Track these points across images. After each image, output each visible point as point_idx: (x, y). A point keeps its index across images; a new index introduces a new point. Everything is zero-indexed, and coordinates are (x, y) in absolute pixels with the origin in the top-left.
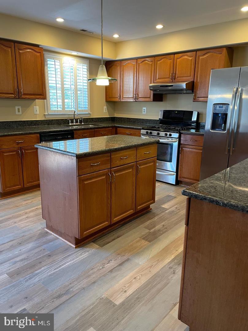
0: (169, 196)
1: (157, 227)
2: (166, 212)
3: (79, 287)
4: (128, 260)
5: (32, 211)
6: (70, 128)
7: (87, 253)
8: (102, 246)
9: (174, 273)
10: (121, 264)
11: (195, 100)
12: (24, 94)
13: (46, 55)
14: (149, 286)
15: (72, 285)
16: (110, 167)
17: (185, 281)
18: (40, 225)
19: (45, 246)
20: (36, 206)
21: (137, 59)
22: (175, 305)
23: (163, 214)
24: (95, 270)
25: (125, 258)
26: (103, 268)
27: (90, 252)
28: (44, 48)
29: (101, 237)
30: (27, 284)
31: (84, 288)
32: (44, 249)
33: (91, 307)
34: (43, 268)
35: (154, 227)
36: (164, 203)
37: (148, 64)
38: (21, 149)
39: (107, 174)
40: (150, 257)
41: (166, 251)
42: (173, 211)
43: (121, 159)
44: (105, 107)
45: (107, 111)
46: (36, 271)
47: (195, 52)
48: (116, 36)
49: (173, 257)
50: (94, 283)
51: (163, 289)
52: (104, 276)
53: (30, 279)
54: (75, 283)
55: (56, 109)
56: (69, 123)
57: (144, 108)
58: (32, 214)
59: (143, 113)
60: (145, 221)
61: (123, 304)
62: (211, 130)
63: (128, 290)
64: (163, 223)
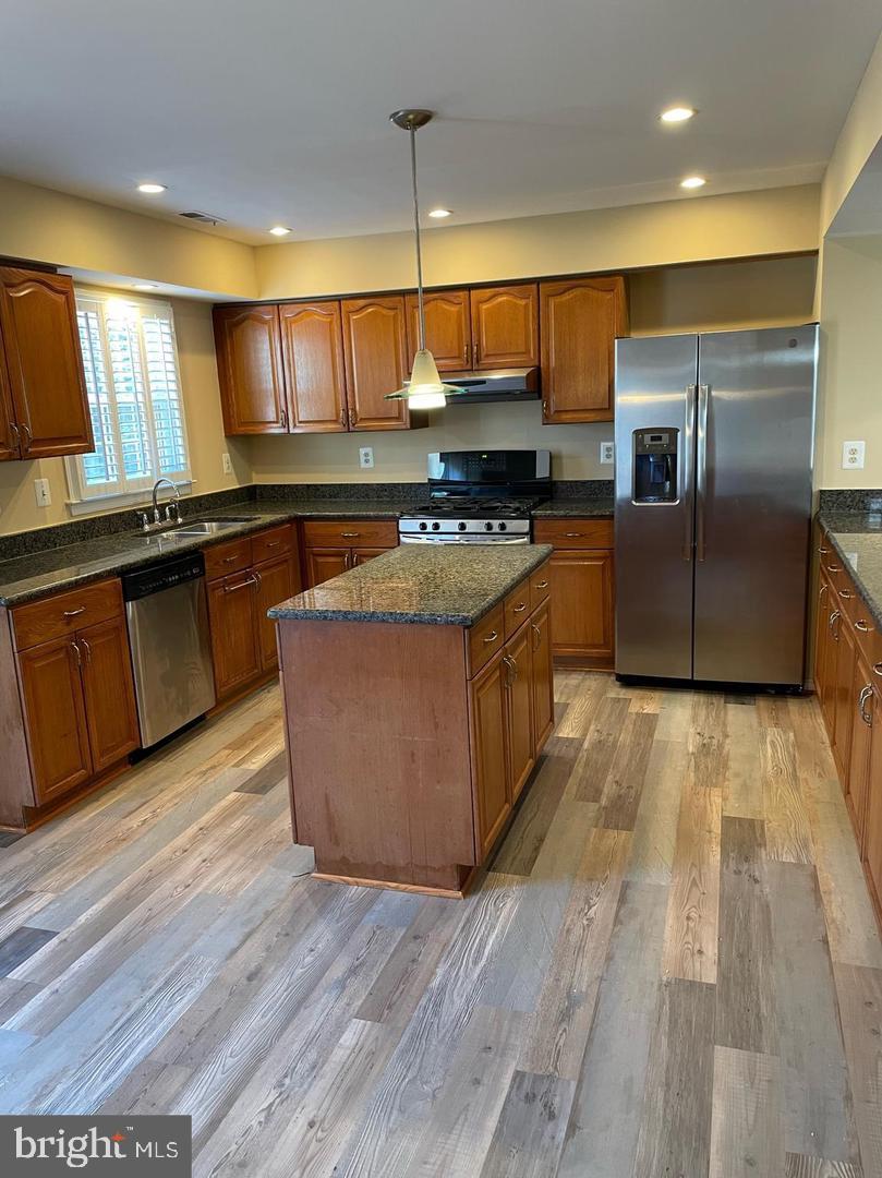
1: (607, 791)
3: (586, 978)
4: (626, 886)
7: (509, 901)
8: (525, 872)
9: (756, 881)
10: (623, 900)
11: (547, 420)
12: (37, 443)
14: (737, 925)
15: (565, 981)
16: (503, 641)
18: (281, 871)
19: (370, 917)
21: (339, 299)
24: (578, 931)
25: (615, 883)
26: (590, 920)
27: (513, 895)
30: (446, 1019)
31: (601, 979)
32: (379, 927)
33: (666, 1008)
34: (440, 971)
35: (598, 791)
37: (384, 316)
38: (76, 636)
40: (669, 863)
42: (600, 742)
44: (226, 456)
45: (231, 470)
46: (428, 982)
47: (534, 286)
48: (279, 232)
50: (610, 958)
51: (769, 920)
52: (615, 936)
53: (438, 1006)
54: (566, 974)
55: (104, 481)
56: (142, 526)
57: (362, 451)
59: (363, 465)
62: (634, 503)
63: (701, 944)
64: (610, 778)
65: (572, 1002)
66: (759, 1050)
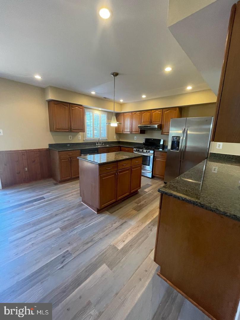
0: (148, 184)
1: (142, 203)
2: (147, 193)
3: (98, 237)
4: (125, 222)
5: (75, 191)
6: (97, 147)
7: (103, 217)
8: (112, 213)
9: (151, 231)
10: (122, 225)
11: (162, 134)
12: (74, 130)
13: (86, 110)
14: (137, 239)
15: (95, 236)
16: (116, 170)
17: (158, 240)
18: (79, 200)
19: (81, 212)
20: (77, 188)
21: (132, 112)
22: (152, 250)
23: (145, 195)
24: (107, 227)
25: (124, 221)
26: (112, 226)
27: (105, 216)
28: (85, 106)
29: (111, 208)
30: (70, 234)
31: (101, 239)
32: (80, 214)
33: (105, 250)
34: (79, 225)
35: (140, 202)
36: (146, 188)
37: (138, 115)
38: (70, 158)
39: (115, 174)
40: (138, 220)
41: (147, 217)
42: (150, 193)
43: (123, 165)
44: (115, 136)
45: (116, 138)
46: (75, 227)
47: (162, 109)
48: (121, 101)
49: (150, 221)
50: (107, 235)
52: (112, 231)
53: (72, 231)
54: (96, 235)
55: (90, 137)
56: (96, 144)
57: (135, 137)
58: (75, 193)
59: (135, 139)
60: (135, 199)
61: (122, 249)
62: (171, 150)
63: (125, 240)
64: (145, 201)
65: (92, 241)
66: (111, 269)
